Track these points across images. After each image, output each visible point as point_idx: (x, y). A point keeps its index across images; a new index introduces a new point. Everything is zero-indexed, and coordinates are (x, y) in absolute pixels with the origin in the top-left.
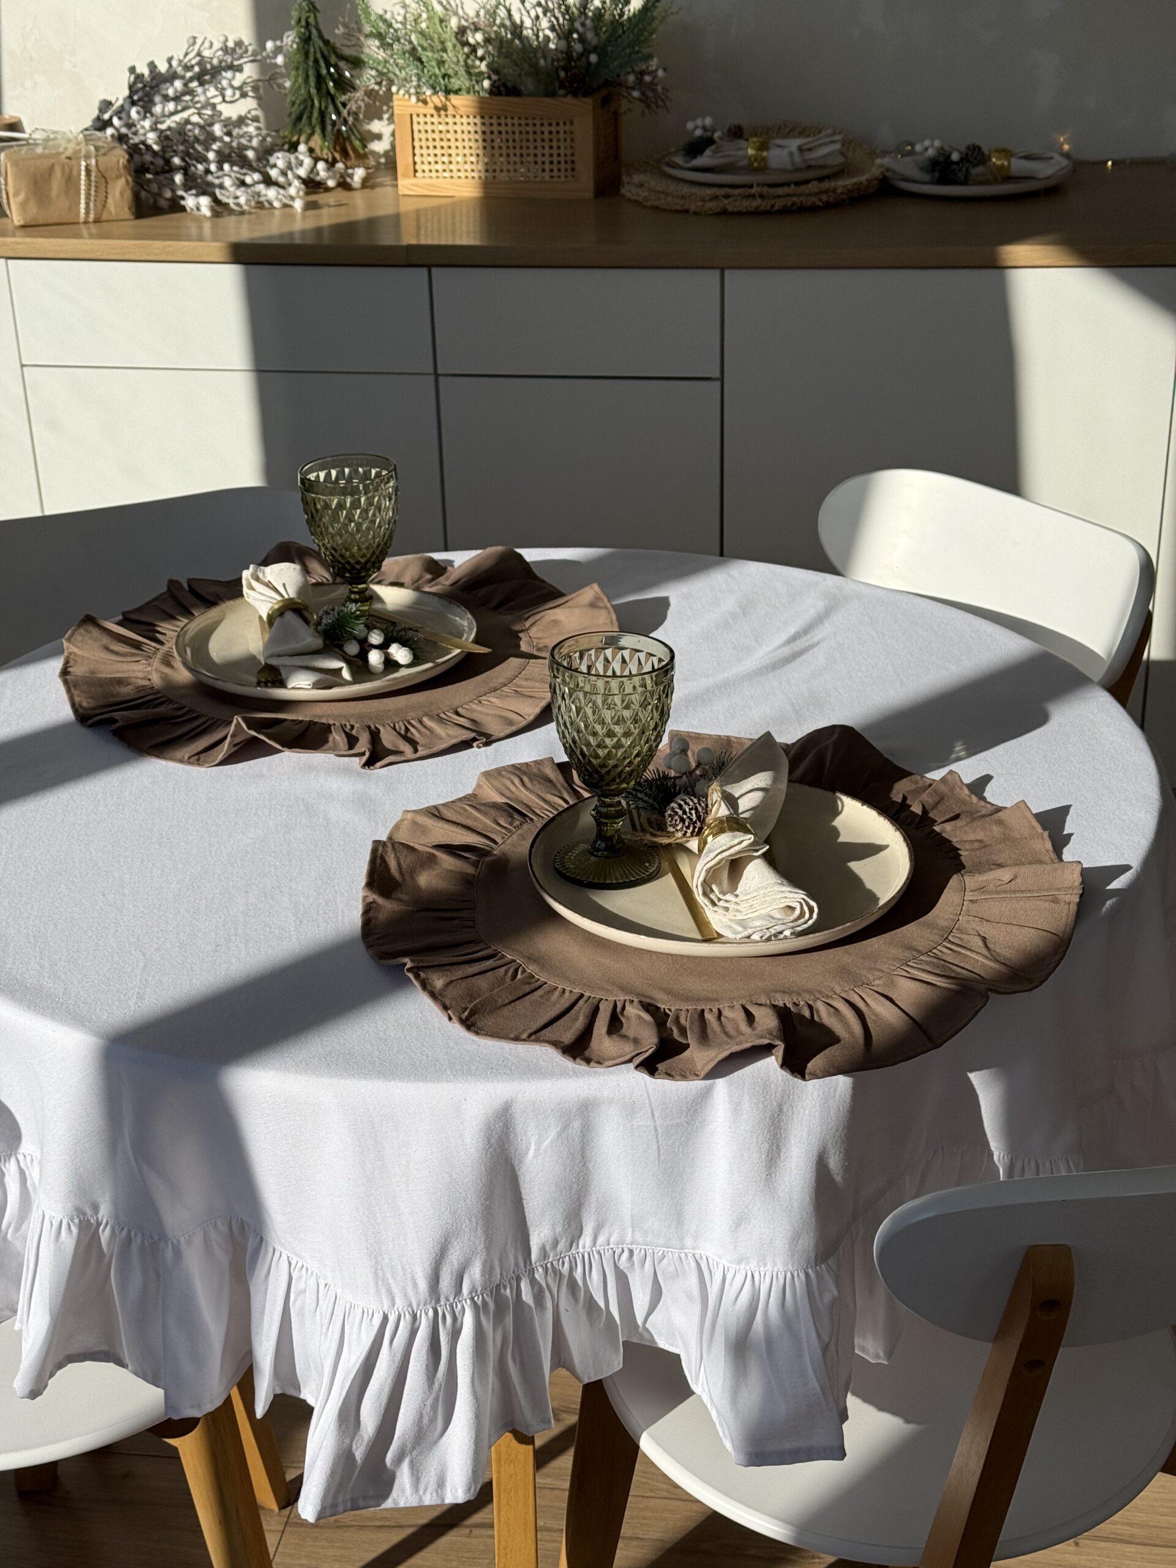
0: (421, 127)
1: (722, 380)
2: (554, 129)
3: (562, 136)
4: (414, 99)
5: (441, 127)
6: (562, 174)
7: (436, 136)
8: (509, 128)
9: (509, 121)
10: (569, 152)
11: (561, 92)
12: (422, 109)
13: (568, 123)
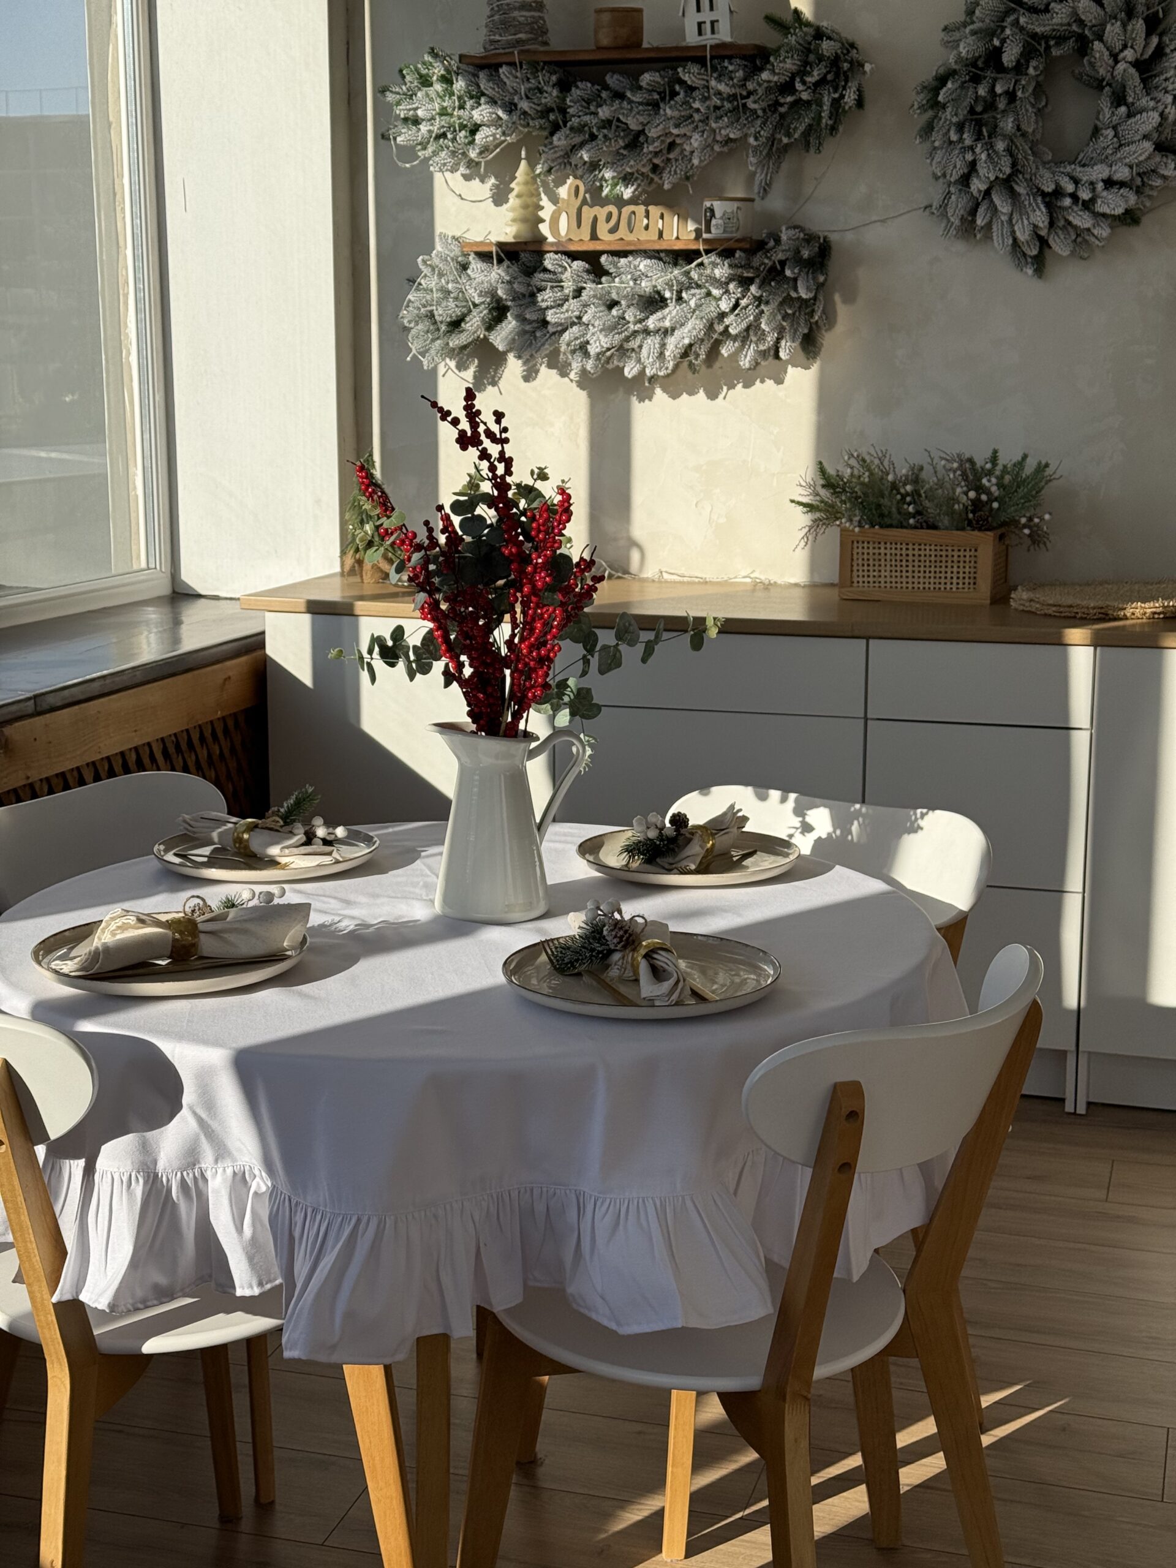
0: (860, 551)
3: (967, 559)
5: (876, 551)
6: (966, 586)
8: (928, 552)
9: (928, 548)
10: (973, 570)
11: (969, 528)
13: (973, 550)
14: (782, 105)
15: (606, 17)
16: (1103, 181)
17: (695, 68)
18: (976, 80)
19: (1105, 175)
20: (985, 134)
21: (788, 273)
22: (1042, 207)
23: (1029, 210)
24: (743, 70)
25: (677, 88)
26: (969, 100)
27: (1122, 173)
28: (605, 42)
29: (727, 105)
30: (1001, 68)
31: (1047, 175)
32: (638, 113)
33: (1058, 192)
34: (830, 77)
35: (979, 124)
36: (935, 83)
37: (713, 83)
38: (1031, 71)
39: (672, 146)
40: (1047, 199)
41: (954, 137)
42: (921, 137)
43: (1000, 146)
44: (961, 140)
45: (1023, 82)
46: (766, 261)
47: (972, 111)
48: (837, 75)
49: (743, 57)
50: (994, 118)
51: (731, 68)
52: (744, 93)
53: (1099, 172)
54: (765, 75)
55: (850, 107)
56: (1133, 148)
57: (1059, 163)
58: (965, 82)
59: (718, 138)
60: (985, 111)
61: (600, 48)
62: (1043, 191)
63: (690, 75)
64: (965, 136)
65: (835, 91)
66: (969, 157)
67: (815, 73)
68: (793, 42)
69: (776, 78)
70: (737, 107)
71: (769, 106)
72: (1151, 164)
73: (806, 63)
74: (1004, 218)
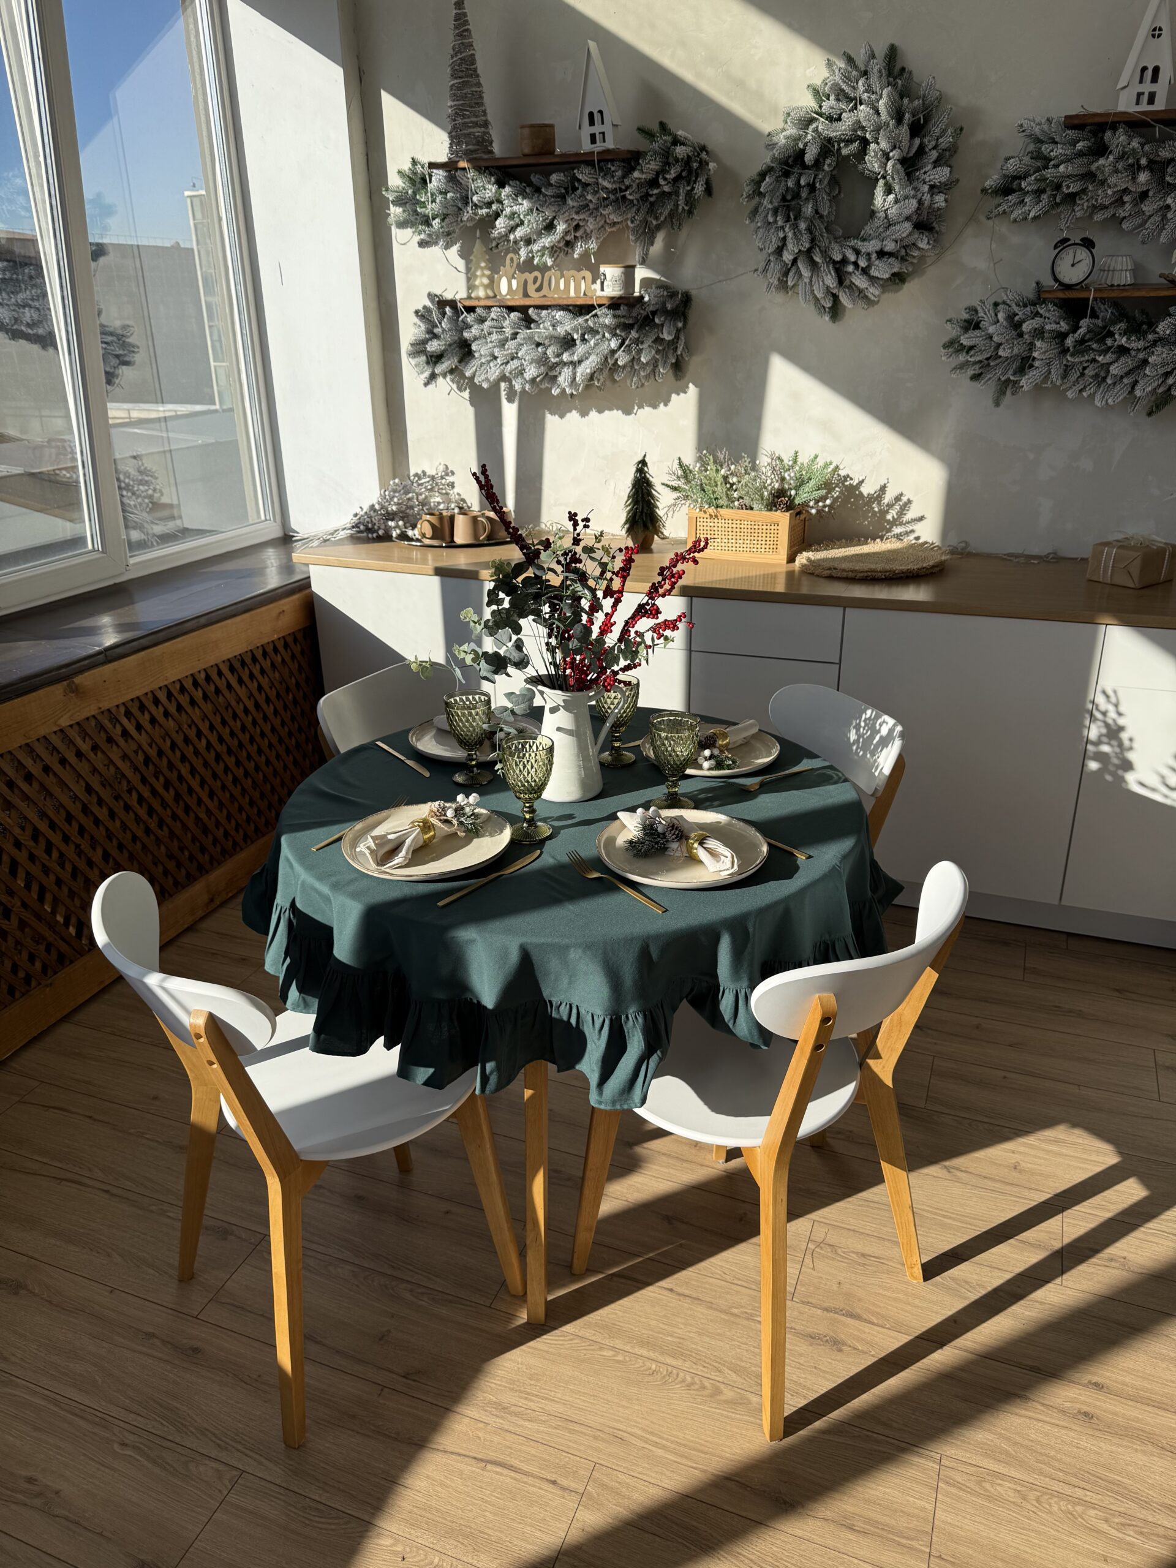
0: (701, 524)
1: (840, 664)
2: (768, 527)
3: (772, 532)
4: (698, 510)
5: (712, 524)
6: (772, 551)
7: (708, 528)
8: (746, 526)
9: (746, 523)
10: (775, 540)
11: (773, 509)
12: (702, 514)
13: (777, 524)
14: (651, 196)
15: (526, 131)
16: (876, 252)
17: (587, 170)
18: (787, 174)
19: (878, 248)
20: (792, 217)
21: (657, 321)
22: (832, 272)
23: (824, 274)
24: (623, 170)
25: (576, 184)
26: (782, 190)
27: (890, 247)
28: (527, 151)
29: (612, 197)
30: (805, 167)
31: (836, 247)
32: (550, 204)
33: (844, 261)
34: (684, 174)
35: (788, 208)
36: (757, 178)
37: (600, 180)
38: (826, 168)
39: (577, 227)
40: (838, 266)
41: (771, 219)
42: (750, 218)
43: (803, 226)
44: (776, 222)
45: (820, 176)
46: (642, 312)
47: (784, 199)
48: (690, 172)
49: (623, 160)
50: (799, 204)
51: (613, 169)
52: (623, 187)
53: (872, 246)
54: (636, 174)
55: (699, 197)
56: (897, 227)
57: (847, 237)
58: (779, 177)
59: (608, 221)
60: (793, 199)
61: (525, 155)
62: (834, 260)
63: (584, 175)
64: (778, 218)
65: (688, 185)
66: (781, 235)
67: (672, 172)
68: (657, 148)
69: (644, 176)
70: (619, 200)
71: (641, 197)
72: (912, 239)
73: (667, 164)
74: (807, 280)
